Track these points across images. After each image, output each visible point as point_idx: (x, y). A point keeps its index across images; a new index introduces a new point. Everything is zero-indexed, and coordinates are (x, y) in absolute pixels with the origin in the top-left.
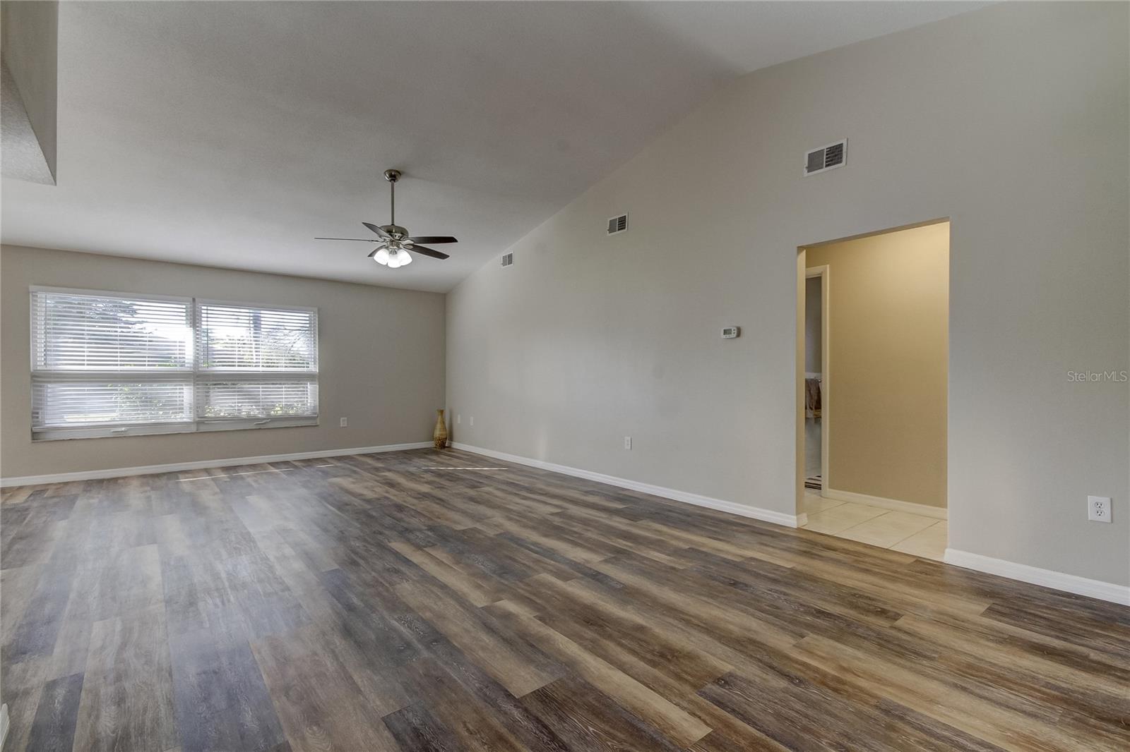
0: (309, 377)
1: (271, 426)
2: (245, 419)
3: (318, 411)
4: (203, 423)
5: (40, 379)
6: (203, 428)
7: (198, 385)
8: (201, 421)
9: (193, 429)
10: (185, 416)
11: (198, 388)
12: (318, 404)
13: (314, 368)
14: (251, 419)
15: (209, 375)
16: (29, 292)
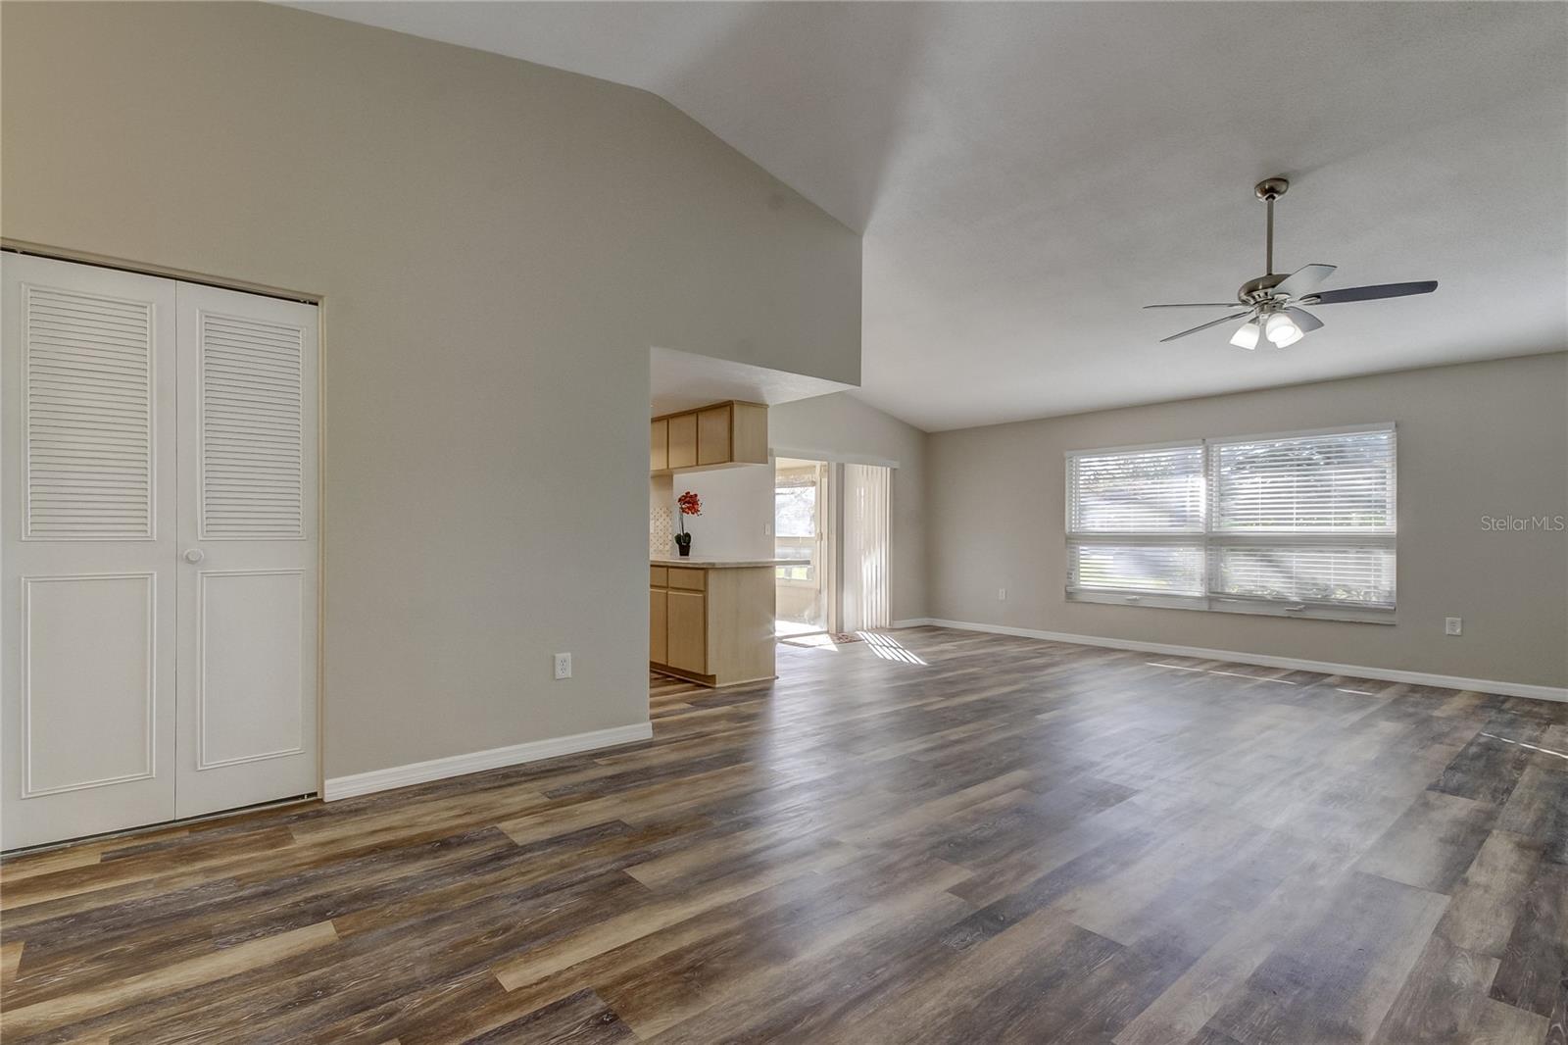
0: (1380, 542)
1: (1310, 614)
2: (1269, 601)
3: (1394, 600)
4: (1217, 600)
5: (1073, 540)
6: (1218, 607)
7: (1211, 550)
8: (1215, 596)
9: (1205, 607)
10: (1196, 590)
11: (1211, 555)
12: (1395, 589)
13: (1389, 525)
14: (1279, 601)
15: (1222, 538)
16: (1064, 460)
